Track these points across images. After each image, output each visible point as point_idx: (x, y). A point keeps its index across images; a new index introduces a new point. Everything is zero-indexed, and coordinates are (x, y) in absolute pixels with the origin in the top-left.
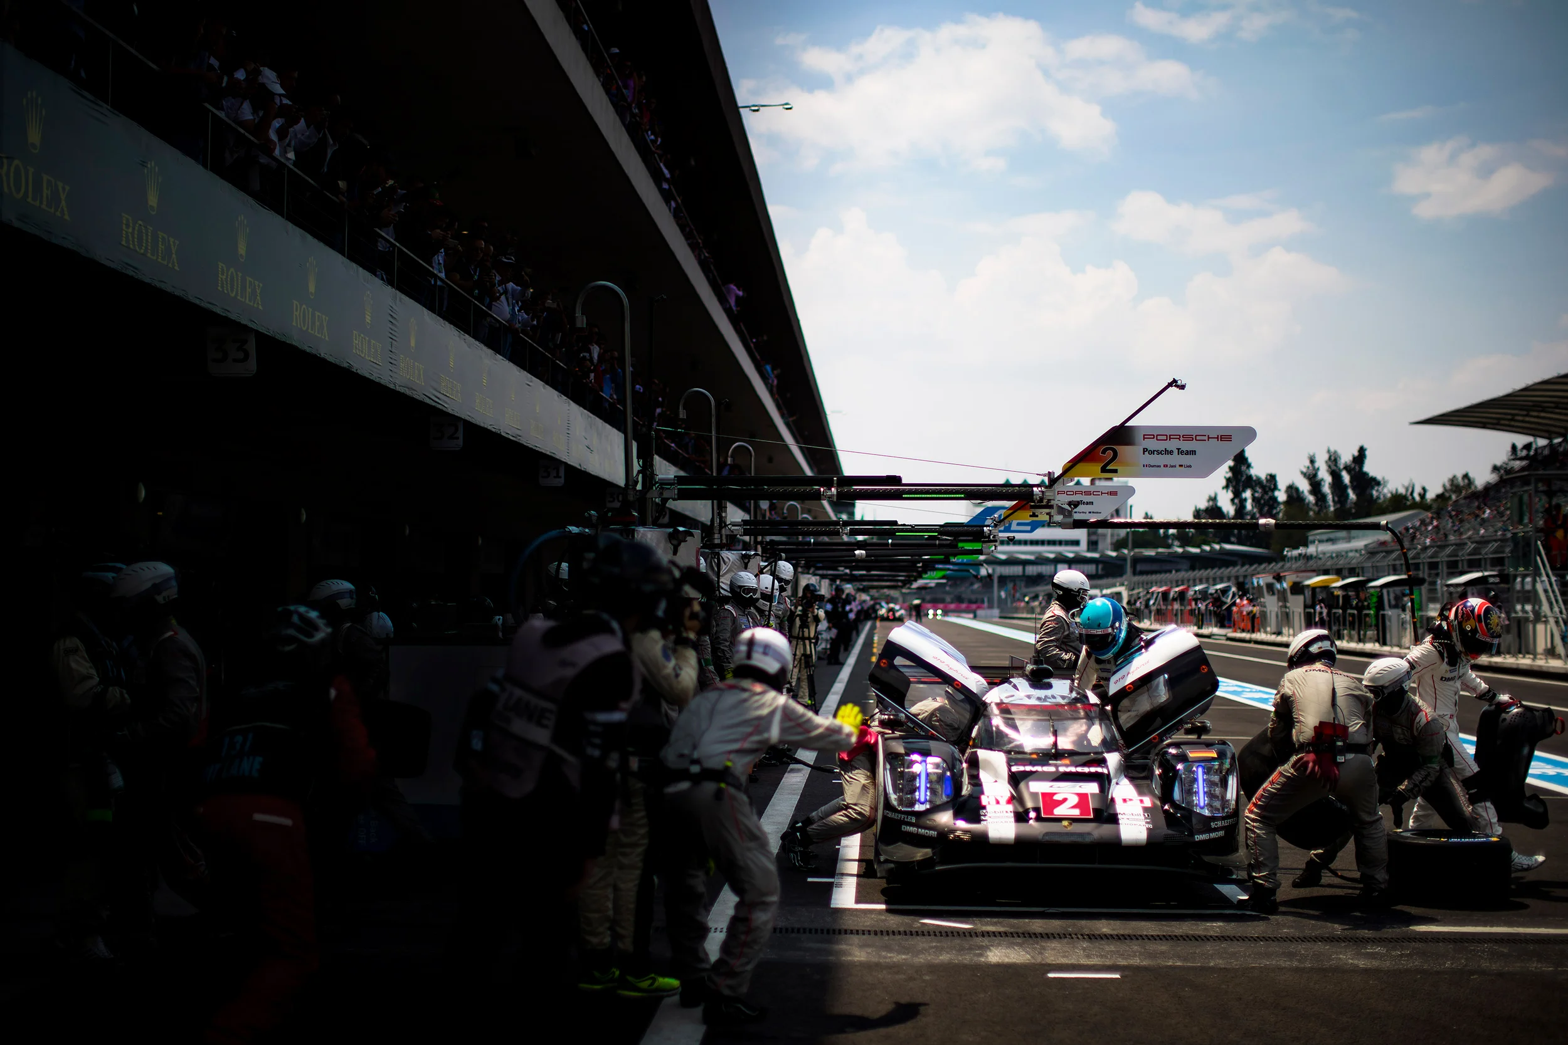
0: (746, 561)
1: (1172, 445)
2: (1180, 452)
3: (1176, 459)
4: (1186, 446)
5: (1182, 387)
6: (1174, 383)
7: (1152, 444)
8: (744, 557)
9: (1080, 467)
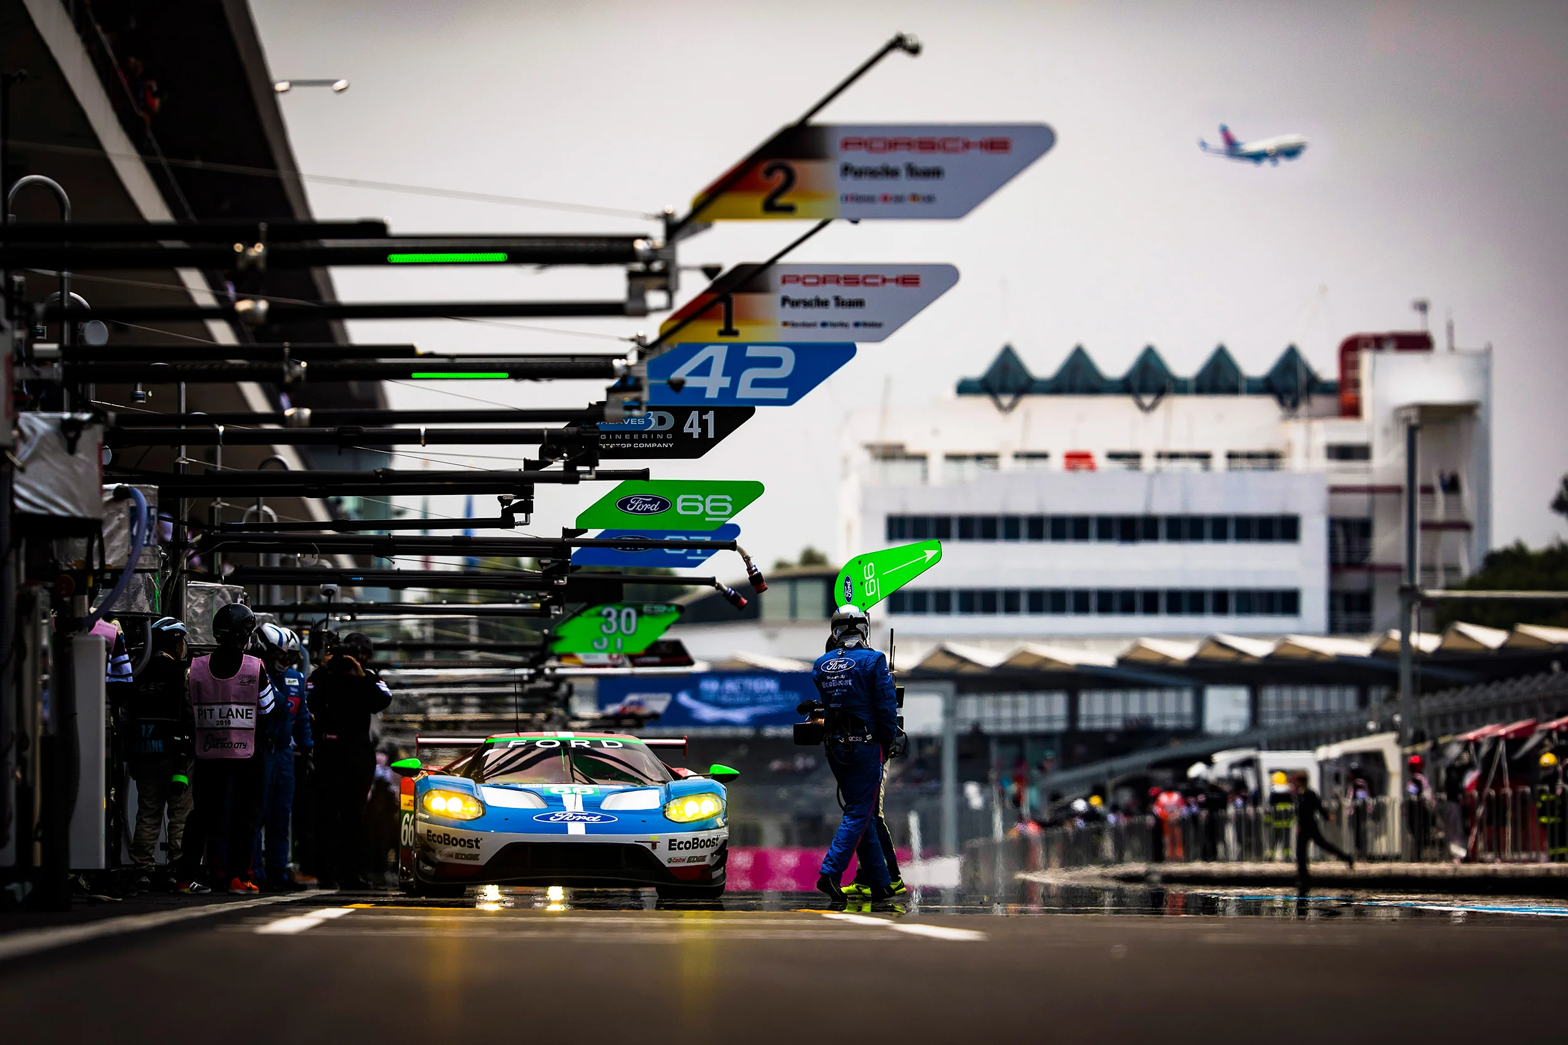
0: (72, 435)
1: (898, 159)
2: (913, 172)
3: (904, 185)
4: (924, 160)
5: (915, 50)
6: (898, 43)
7: (859, 158)
8: (65, 426)
9: (726, 201)
